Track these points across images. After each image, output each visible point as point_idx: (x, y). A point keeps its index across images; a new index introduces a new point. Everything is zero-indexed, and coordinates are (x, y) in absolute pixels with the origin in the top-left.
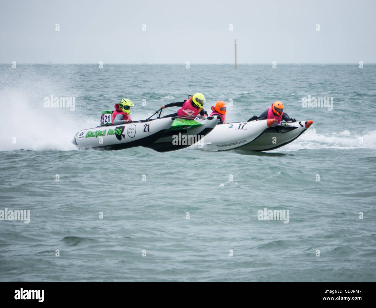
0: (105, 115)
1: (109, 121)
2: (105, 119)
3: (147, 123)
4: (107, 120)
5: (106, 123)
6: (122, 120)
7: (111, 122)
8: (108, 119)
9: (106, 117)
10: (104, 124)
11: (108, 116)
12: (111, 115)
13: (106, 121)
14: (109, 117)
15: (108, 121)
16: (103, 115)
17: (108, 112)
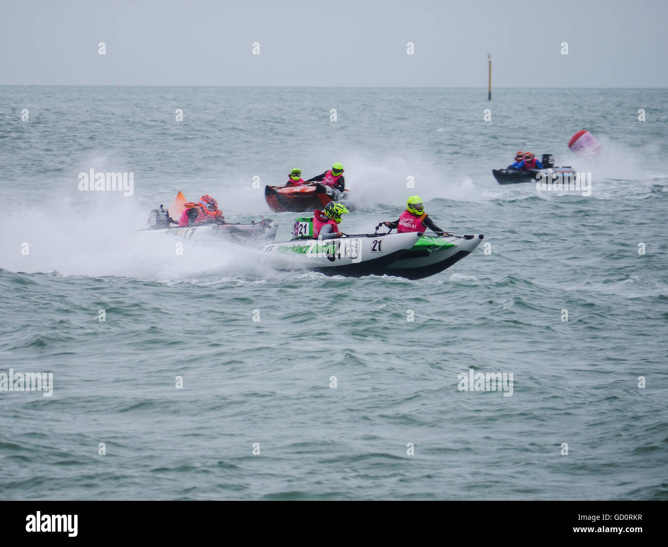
0: (300, 223)
1: (305, 233)
2: (299, 229)
3: (378, 239)
4: (303, 231)
5: (301, 235)
6: (330, 232)
7: (307, 234)
8: (304, 229)
9: (301, 227)
10: (297, 236)
11: (304, 225)
12: (308, 224)
13: (301, 233)
14: (305, 227)
15: (303, 233)
16: (298, 223)
17: (304, 220)
